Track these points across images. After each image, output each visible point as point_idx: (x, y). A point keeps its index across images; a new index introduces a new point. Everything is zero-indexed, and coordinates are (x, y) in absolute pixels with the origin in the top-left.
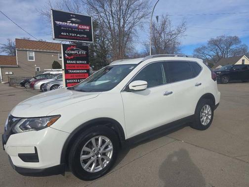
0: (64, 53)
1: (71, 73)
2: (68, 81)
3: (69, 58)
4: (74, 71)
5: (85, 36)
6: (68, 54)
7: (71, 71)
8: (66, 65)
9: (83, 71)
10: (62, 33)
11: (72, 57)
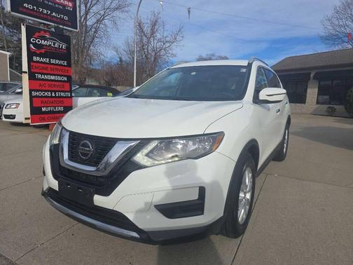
0: (28, 43)
1: (40, 79)
2: (34, 94)
3: (38, 52)
4: (46, 77)
5: (66, 18)
7: (40, 76)
8: (32, 64)
10: (26, 5)
11: (43, 51)
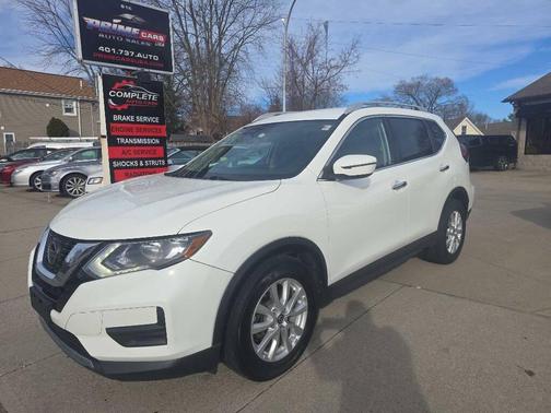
0: (106, 97)
1: (122, 145)
2: (115, 164)
3: (119, 108)
4: (131, 141)
5: (156, 58)
6: (115, 99)
7: (122, 140)
8: (112, 125)
9: (150, 141)
10: (101, 48)
11: (125, 107)
